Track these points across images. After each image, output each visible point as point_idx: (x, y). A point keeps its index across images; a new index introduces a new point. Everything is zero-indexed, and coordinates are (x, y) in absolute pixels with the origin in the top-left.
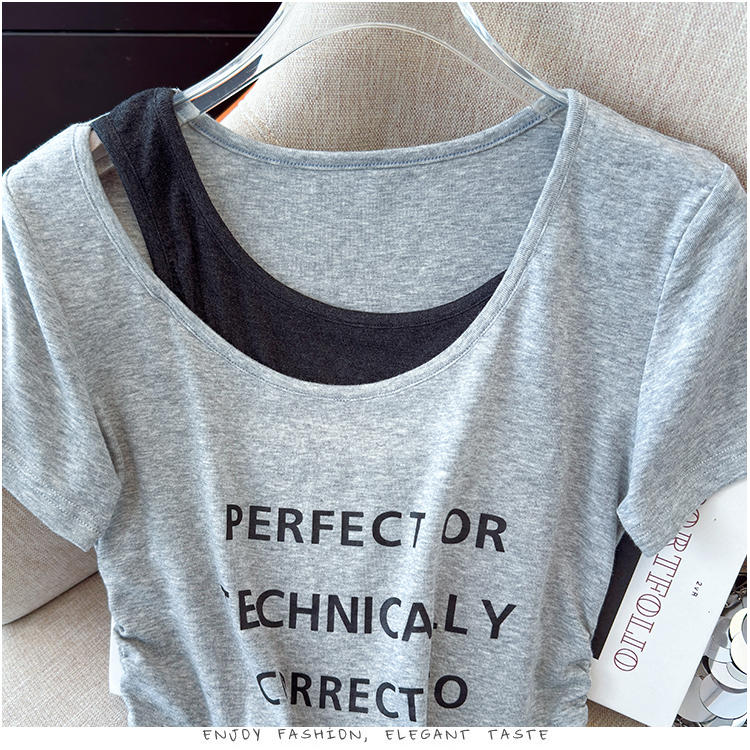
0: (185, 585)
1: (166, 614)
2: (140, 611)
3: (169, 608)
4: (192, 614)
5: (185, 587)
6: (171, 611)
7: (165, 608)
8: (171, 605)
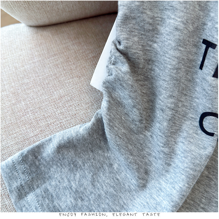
0: (181, 26)
1: (151, 46)
2: (135, 36)
3: (155, 42)
4: (177, 52)
5: (181, 28)
6: (155, 45)
7: (152, 41)
8: (157, 40)
